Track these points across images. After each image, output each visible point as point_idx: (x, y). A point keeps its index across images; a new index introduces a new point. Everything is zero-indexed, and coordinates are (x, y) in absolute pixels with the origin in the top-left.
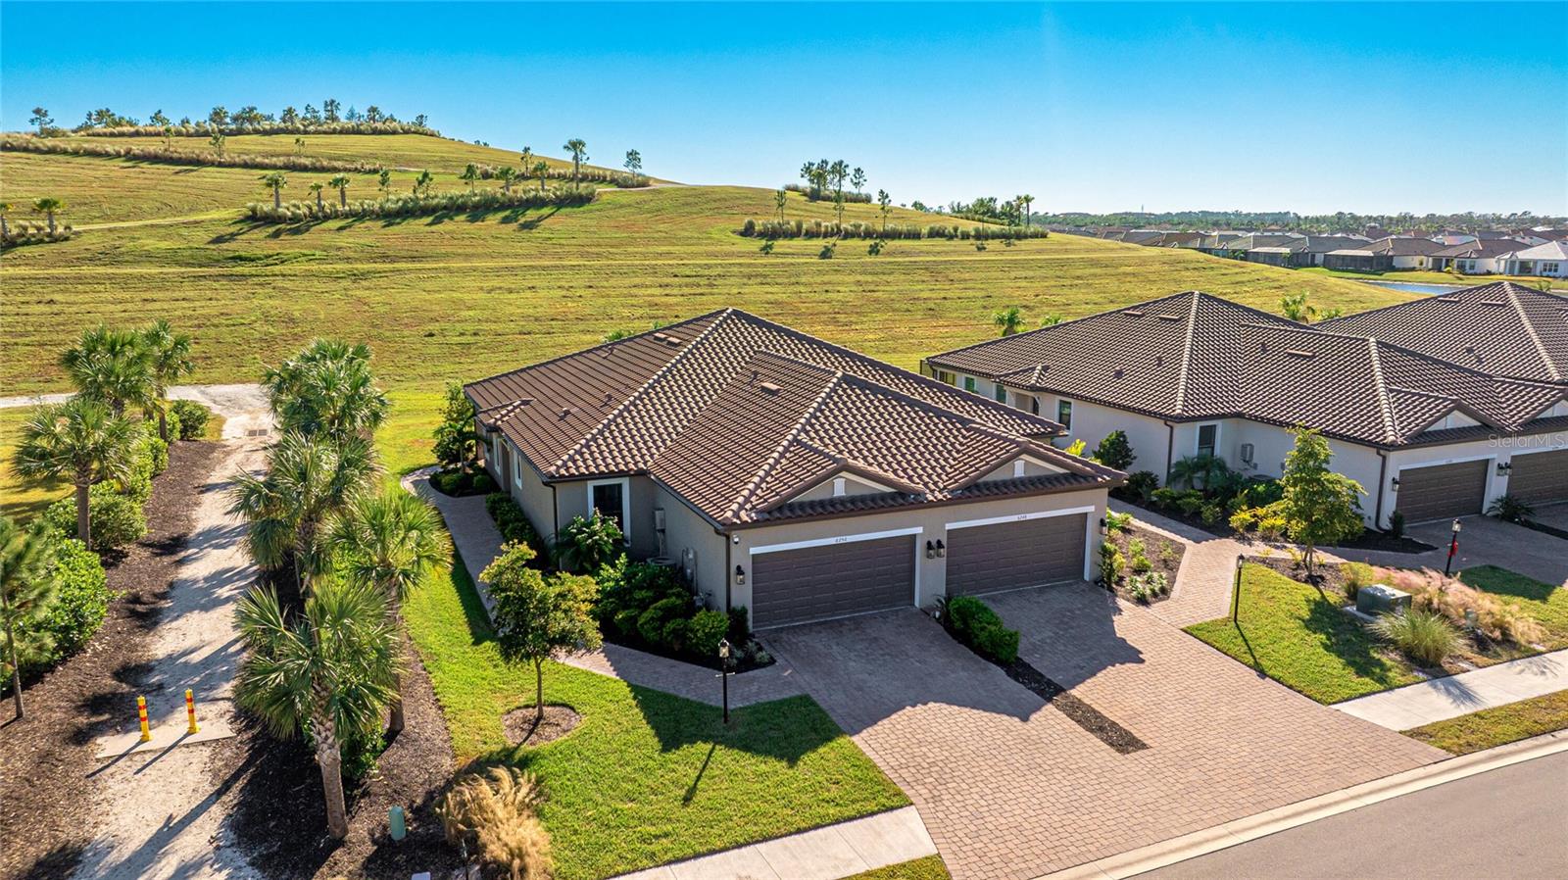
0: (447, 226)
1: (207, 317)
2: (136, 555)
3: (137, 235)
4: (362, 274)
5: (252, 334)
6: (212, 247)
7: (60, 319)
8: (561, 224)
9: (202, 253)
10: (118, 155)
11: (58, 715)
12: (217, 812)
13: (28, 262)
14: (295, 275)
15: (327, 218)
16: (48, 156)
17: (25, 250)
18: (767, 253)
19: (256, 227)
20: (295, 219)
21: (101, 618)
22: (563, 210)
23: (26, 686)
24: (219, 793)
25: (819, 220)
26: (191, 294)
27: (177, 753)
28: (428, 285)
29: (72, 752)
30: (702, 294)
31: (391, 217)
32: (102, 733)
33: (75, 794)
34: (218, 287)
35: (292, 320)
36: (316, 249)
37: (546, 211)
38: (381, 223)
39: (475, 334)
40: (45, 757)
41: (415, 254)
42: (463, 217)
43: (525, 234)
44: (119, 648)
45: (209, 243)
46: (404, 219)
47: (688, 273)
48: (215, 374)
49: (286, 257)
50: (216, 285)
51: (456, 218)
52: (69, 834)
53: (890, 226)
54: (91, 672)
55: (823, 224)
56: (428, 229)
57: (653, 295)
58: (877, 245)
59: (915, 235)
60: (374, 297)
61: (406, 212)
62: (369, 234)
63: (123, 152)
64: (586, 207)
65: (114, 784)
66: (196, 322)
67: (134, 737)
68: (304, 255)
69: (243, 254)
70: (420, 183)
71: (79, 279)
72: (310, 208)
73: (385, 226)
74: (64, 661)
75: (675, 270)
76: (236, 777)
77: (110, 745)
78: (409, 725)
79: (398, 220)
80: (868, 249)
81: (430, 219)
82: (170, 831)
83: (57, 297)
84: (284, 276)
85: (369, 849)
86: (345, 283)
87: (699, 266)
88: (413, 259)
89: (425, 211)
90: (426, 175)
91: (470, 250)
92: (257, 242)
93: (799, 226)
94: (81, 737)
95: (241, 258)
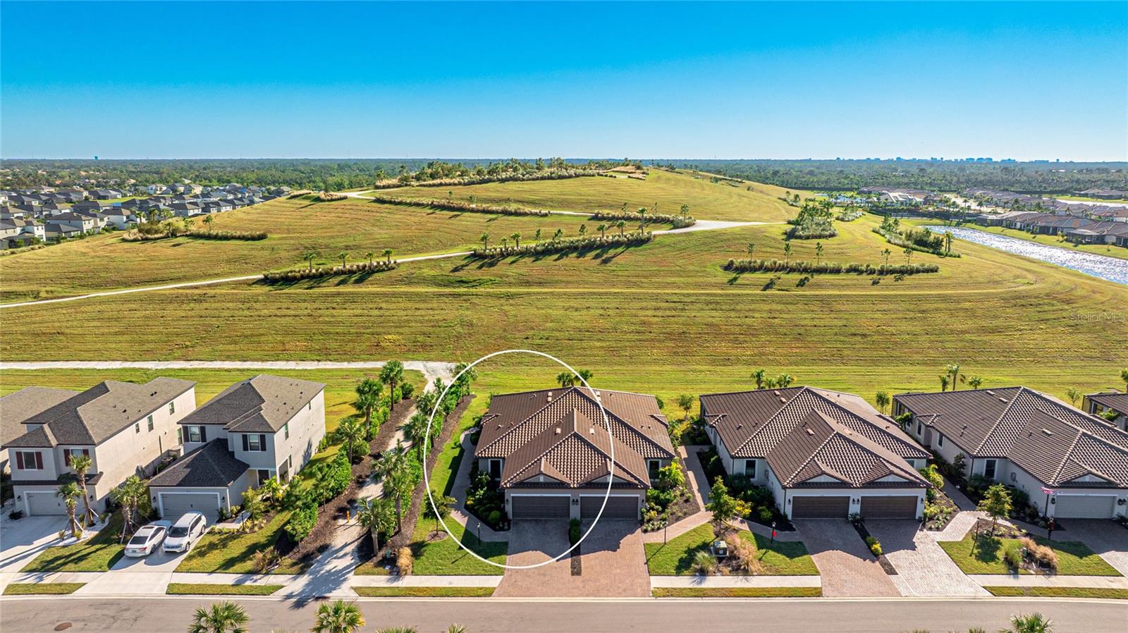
0: (565, 261)
1: (437, 321)
2: (366, 459)
3: (422, 265)
4: (512, 295)
5: (453, 333)
6: (451, 274)
7: (382, 319)
8: (625, 260)
9: (447, 278)
10: (428, 205)
11: (332, 512)
12: (356, 543)
13: (378, 283)
14: (482, 295)
15: (508, 255)
16: (398, 207)
17: (377, 276)
18: (732, 284)
19: (473, 261)
20: (493, 256)
21: (349, 485)
22: (631, 249)
23: (326, 503)
24: (358, 539)
25: (776, 259)
26: (435, 305)
27: (353, 527)
28: (539, 304)
29: (333, 522)
30: (673, 316)
31: (538, 254)
32: (340, 518)
33: (331, 533)
34: (447, 301)
35: (472, 325)
36: (497, 276)
37: (620, 249)
38: (533, 259)
39: (547, 339)
40: (327, 522)
41: (542, 281)
42: (575, 254)
43: (603, 268)
44: (351, 493)
45: (451, 272)
46: (544, 256)
47: (675, 300)
48: (433, 355)
49: (482, 281)
50: (447, 300)
51: (570, 255)
52: (328, 542)
53: (822, 264)
54: (341, 501)
55: (778, 262)
56: (554, 263)
57: (647, 316)
58: (806, 278)
59: (837, 271)
60: (511, 310)
61: (547, 252)
62: (525, 267)
63: (430, 203)
64: (644, 246)
65: (339, 532)
66: (432, 324)
67: (346, 521)
68: (491, 280)
69: (464, 279)
70: (556, 235)
71: (394, 295)
72: (501, 250)
73: (534, 261)
74: (337, 496)
75: (668, 298)
76: (362, 536)
77: (341, 522)
78: (403, 531)
79: (541, 257)
80: (797, 282)
81: (556, 256)
82: (346, 545)
83: (384, 305)
84: (477, 295)
85: (381, 558)
86: (503, 301)
87: (683, 295)
88: (540, 284)
89: (557, 251)
90: (559, 231)
91: (570, 279)
92: (472, 272)
93: (762, 263)
94: (335, 518)
95: (462, 282)
